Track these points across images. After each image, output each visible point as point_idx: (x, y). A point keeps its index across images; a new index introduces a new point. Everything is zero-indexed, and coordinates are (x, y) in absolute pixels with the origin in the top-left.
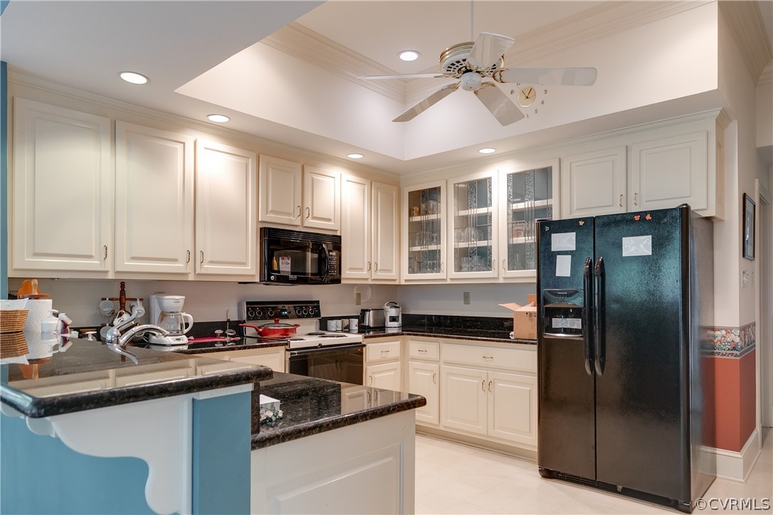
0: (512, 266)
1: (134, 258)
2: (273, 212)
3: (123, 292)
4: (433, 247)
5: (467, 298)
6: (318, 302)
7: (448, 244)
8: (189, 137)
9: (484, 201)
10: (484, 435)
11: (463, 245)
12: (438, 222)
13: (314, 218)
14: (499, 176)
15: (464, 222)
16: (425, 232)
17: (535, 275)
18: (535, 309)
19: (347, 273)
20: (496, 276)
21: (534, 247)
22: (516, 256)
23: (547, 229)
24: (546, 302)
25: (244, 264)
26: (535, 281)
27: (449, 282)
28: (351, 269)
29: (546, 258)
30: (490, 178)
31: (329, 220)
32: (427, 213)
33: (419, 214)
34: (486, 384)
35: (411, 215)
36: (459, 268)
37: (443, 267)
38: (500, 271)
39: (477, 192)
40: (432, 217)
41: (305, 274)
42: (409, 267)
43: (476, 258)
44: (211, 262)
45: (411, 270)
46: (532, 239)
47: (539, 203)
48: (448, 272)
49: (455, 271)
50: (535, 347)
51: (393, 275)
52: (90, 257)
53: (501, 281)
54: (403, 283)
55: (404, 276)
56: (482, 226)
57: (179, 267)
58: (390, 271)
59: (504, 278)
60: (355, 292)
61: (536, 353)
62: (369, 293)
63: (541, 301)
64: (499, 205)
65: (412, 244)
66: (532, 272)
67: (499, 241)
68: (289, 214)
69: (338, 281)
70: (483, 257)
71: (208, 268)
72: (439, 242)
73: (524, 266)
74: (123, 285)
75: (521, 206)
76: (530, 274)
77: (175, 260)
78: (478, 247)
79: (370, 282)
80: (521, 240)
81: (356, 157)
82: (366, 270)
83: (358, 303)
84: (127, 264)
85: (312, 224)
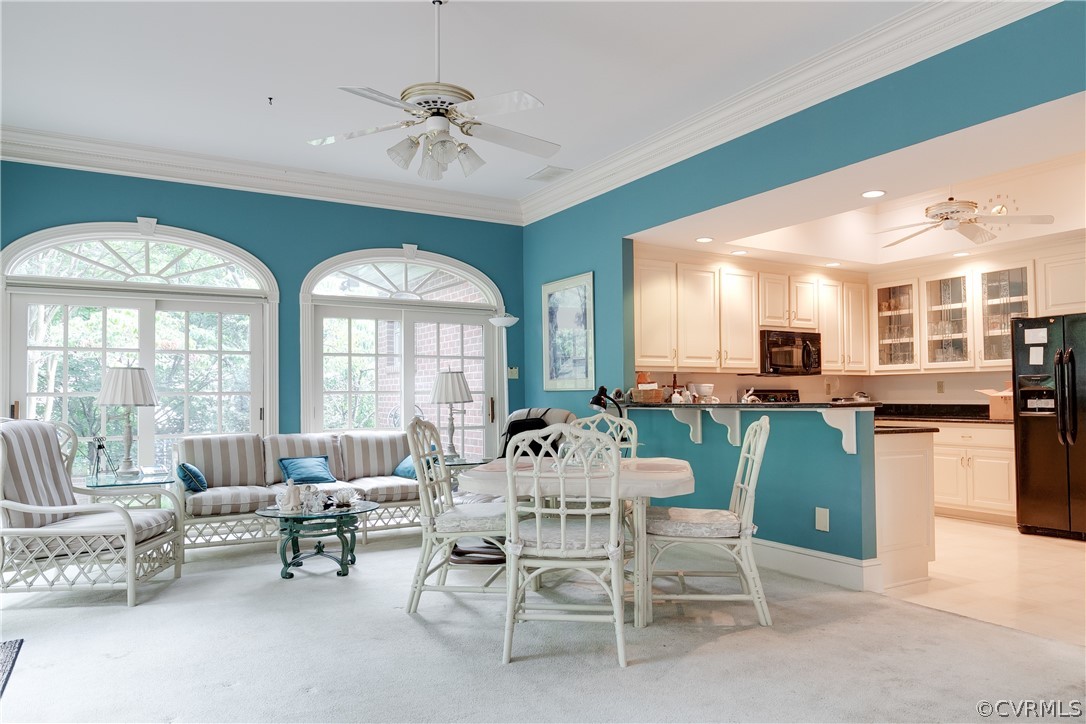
0: (988, 355)
1: (688, 357)
2: (769, 317)
3: (675, 382)
4: (905, 340)
5: (940, 387)
6: (797, 391)
7: (921, 337)
8: (715, 267)
9: (958, 297)
10: (963, 506)
11: (937, 338)
12: (910, 316)
13: (798, 320)
14: (973, 276)
15: (937, 317)
16: (895, 325)
17: (1011, 364)
18: (1011, 394)
19: (825, 366)
20: (972, 365)
21: (1010, 339)
22: (991, 346)
23: (1021, 325)
24: (1021, 386)
25: (751, 359)
26: (1011, 369)
27: (923, 372)
28: (828, 362)
29: (1019, 349)
30: (964, 277)
31: (810, 320)
32: (896, 308)
33: (889, 309)
34: (965, 461)
35: (880, 310)
36: (933, 359)
37: (917, 357)
38: (976, 359)
39: (949, 288)
40: (904, 312)
41: (792, 367)
42: (880, 359)
43: (951, 349)
44: (731, 359)
45: (882, 362)
46: (1007, 331)
47: (1014, 299)
48: (922, 361)
49: (929, 362)
50: (1013, 426)
51: (863, 366)
52: (666, 357)
53: (978, 370)
54: (873, 373)
55: (874, 366)
56: (957, 319)
57: (713, 363)
58: (861, 363)
59: (981, 367)
60: (826, 382)
61: (1013, 432)
62: (838, 383)
63: (1017, 384)
64: (974, 301)
65: (882, 337)
66: (1009, 361)
67: (974, 335)
68: (780, 318)
69: (819, 373)
70: (959, 348)
71: (729, 363)
72: (911, 334)
73: (1001, 356)
74: (675, 376)
75: (996, 301)
76: (1006, 363)
77: (710, 358)
78: (953, 340)
79: (843, 373)
80: (996, 332)
81: (835, 265)
82: (840, 362)
83: (828, 393)
84: (686, 362)
85: (798, 325)
